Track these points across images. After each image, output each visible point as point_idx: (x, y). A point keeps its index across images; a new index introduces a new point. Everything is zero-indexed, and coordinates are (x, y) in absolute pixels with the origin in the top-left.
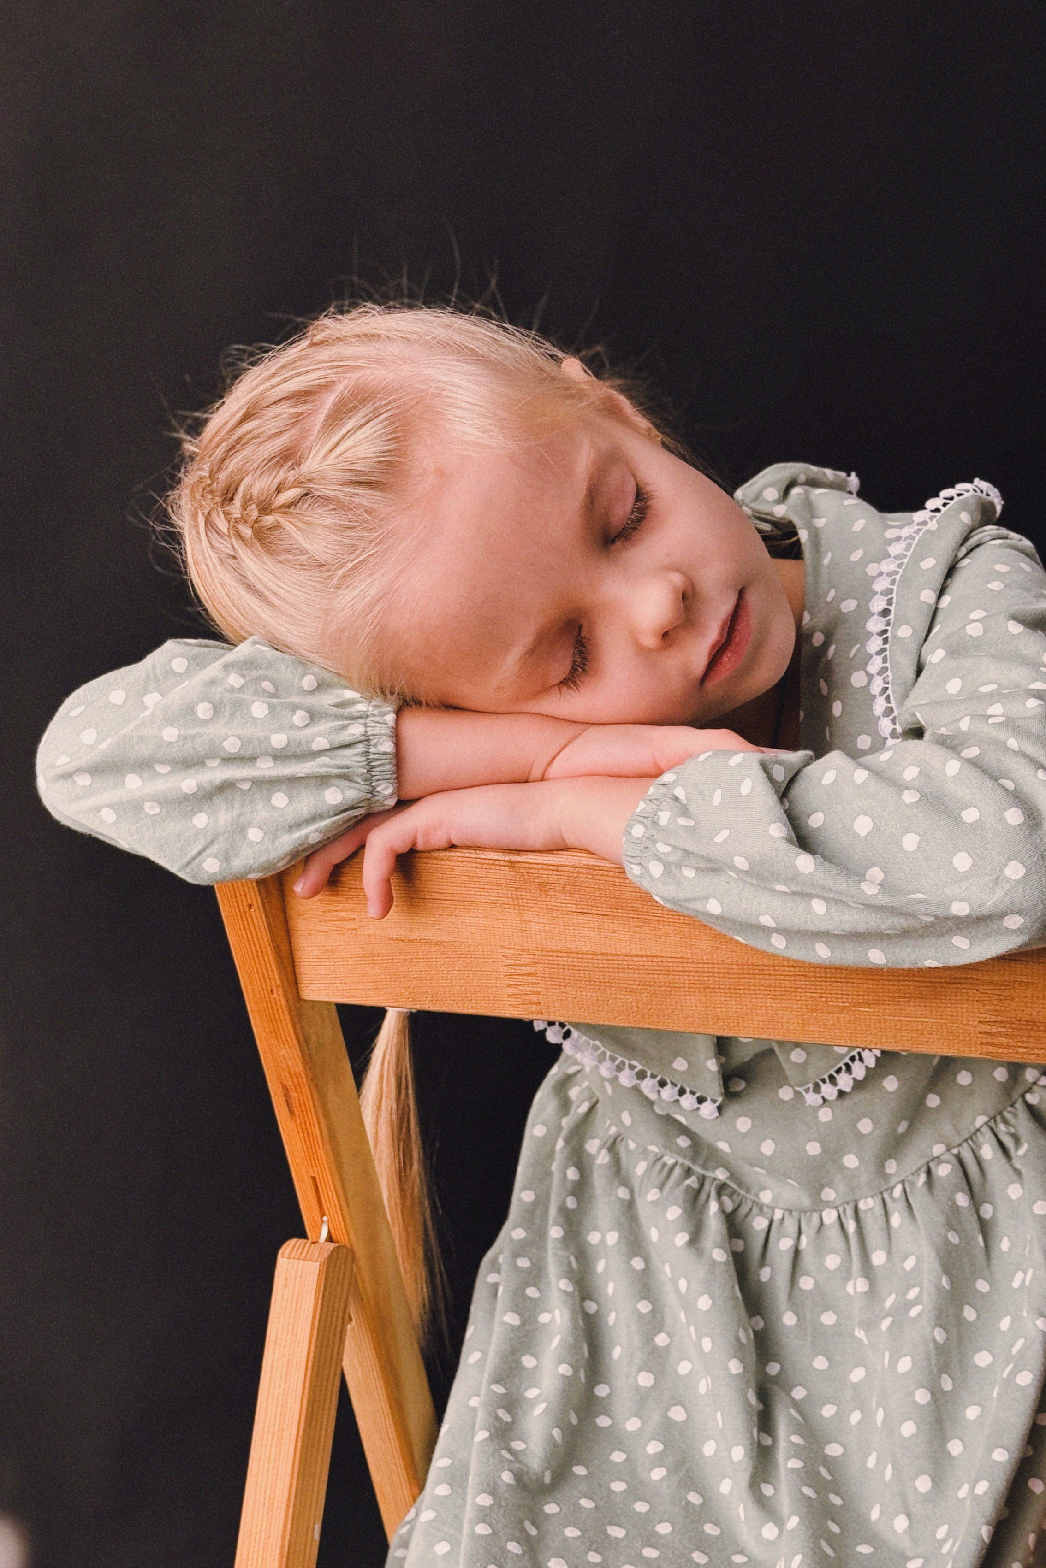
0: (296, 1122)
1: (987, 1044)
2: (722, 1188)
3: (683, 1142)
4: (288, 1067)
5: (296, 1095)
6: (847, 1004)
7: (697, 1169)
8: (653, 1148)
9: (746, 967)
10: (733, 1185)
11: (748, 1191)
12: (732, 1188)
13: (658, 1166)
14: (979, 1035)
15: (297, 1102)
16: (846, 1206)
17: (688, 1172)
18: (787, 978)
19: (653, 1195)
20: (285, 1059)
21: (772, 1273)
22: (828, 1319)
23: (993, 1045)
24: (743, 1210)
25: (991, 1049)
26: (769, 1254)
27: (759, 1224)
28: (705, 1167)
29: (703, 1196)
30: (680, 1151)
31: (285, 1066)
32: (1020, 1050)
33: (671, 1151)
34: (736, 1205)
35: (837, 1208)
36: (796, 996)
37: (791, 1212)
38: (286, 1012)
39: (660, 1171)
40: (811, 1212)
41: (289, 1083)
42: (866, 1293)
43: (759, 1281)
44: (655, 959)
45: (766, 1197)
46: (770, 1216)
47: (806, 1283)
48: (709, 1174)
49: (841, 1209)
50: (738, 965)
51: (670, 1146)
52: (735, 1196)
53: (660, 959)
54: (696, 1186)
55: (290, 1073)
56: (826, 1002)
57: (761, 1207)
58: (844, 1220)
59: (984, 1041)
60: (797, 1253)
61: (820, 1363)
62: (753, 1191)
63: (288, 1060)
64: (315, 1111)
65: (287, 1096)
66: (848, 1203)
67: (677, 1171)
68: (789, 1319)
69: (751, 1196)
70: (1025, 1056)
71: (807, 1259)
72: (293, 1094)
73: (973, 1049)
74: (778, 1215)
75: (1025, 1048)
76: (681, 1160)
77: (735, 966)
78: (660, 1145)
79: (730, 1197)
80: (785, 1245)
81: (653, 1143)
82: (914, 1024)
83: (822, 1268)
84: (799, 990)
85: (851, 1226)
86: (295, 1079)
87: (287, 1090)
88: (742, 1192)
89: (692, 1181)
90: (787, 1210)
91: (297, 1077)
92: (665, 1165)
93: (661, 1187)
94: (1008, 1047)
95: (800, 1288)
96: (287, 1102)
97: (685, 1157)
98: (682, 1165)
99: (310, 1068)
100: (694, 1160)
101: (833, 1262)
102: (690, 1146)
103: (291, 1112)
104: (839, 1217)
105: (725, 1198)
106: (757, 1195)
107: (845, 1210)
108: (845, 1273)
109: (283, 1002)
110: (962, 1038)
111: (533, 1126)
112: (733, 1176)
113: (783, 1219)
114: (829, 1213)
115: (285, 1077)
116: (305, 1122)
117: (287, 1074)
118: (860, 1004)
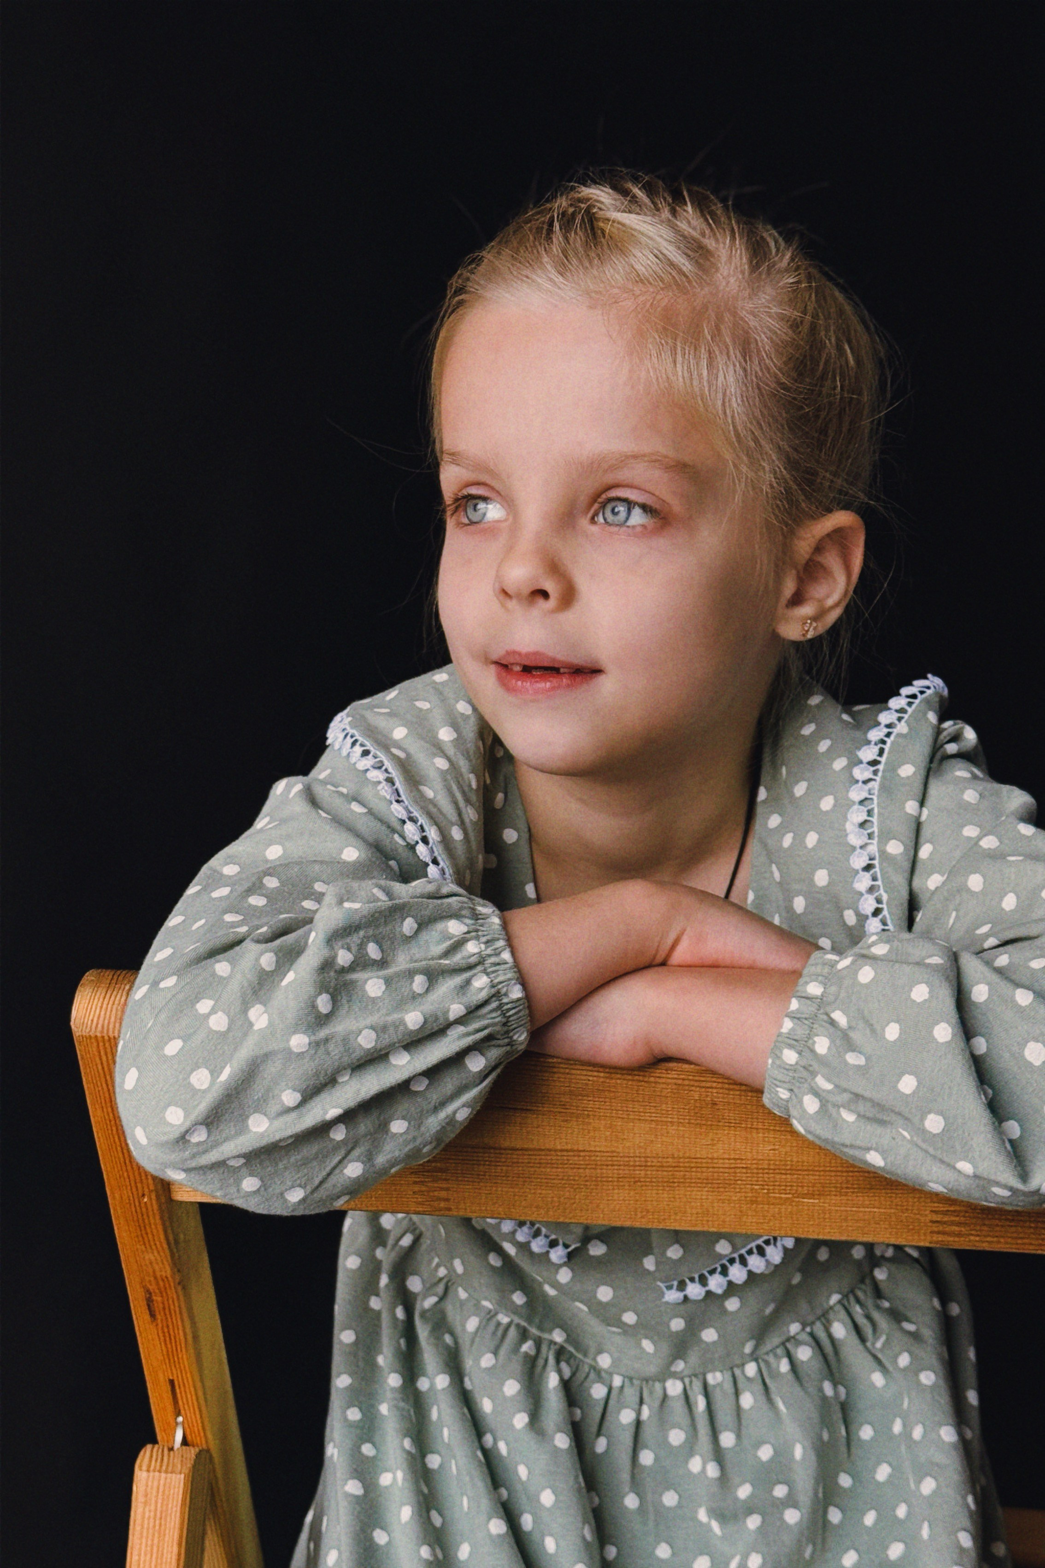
0: (157, 1325)
1: (939, 1233)
2: (560, 1354)
3: (519, 1298)
4: (154, 1272)
5: (159, 1299)
6: (790, 1196)
7: (534, 1331)
8: (486, 1304)
9: (682, 1160)
10: (571, 1349)
11: (585, 1355)
12: (569, 1351)
13: (492, 1327)
14: (930, 1224)
15: (161, 1306)
16: (694, 1379)
17: (524, 1335)
18: (727, 1170)
19: (487, 1361)
20: (151, 1263)
21: (608, 1445)
22: (670, 1499)
23: (944, 1233)
24: (581, 1376)
25: (940, 1238)
26: (606, 1424)
27: (598, 1392)
28: (540, 1328)
29: (541, 1362)
30: (514, 1310)
31: (151, 1271)
32: (972, 1238)
33: (506, 1309)
34: (574, 1369)
35: (682, 1379)
36: (735, 1188)
37: (631, 1379)
38: (158, 1217)
39: (494, 1333)
40: (654, 1381)
41: (152, 1287)
42: (716, 1479)
43: (594, 1452)
44: (582, 1154)
45: (604, 1361)
46: (609, 1382)
47: (647, 1458)
48: (546, 1336)
49: (687, 1380)
50: (673, 1158)
51: (505, 1303)
52: (572, 1361)
53: (587, 1154)
54: (533, 1352)
55: (156, 1278)
56: (768, 1193)
57: (598, 1371)
58: (690, 1393)
59: (936, 1229)
60: (638, 1423)
61: (663, 1551)
62: (591, 1356)
63: (155, 1265)
64: (181, 1313)
65: (149, 1302)
66: (696, 1376)
67: (512, 1333)
68: (631, 1501)
69: (588, 1361)
70: (977, 1244)
71: (648, 1432)
72: (157, 1298)
73: (923, 1238)
74: (617, 1381)
75: (978, 1235)
76: (517, 1320)
77: (670, 1160)
78: (494, 1301)
79: (568, 1362)
80: (627, 1417)
81: (486, 1299)
82: (861, 1214)
83: (664, 1442)
84: (739, 1182)
85: (701, 1404)
86: (161, 1283)
87: (150, 1293)
88: (579, 1356)
89: (527, 1347)
90: (627, 1377)
91: (163, 1280)
92: (499, 1324)
93: (495, 1353)
94: (959, 1235)
95: (641, 1465)
96: (149, 1306)
97: (521, 1317)
98: (518, 1325)
99: (179, 1271)
100: (529, 1320)
101: (676, 1437)
102: (526, 1303)
103: (153, 1315)
104: (685, 1390)
105: (563, 1365)
106: (594, 1359)
107: (691, 1382)
108: (689, 1447)
109: (155, 1207)
110: (911, 1227)
111: (346, 1258)
112: (571, 1338)
113: (622, 1387)
114: (674, 1385)
115: (150, 1281)
116: (168, 1327)
117: (152, 1279)
118: (805, 1196)
